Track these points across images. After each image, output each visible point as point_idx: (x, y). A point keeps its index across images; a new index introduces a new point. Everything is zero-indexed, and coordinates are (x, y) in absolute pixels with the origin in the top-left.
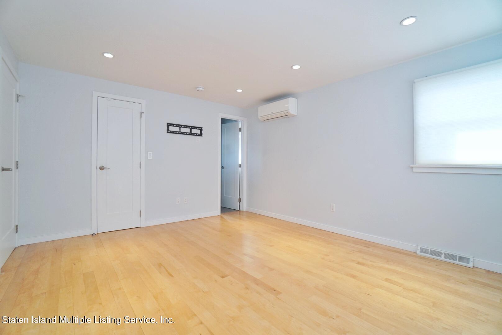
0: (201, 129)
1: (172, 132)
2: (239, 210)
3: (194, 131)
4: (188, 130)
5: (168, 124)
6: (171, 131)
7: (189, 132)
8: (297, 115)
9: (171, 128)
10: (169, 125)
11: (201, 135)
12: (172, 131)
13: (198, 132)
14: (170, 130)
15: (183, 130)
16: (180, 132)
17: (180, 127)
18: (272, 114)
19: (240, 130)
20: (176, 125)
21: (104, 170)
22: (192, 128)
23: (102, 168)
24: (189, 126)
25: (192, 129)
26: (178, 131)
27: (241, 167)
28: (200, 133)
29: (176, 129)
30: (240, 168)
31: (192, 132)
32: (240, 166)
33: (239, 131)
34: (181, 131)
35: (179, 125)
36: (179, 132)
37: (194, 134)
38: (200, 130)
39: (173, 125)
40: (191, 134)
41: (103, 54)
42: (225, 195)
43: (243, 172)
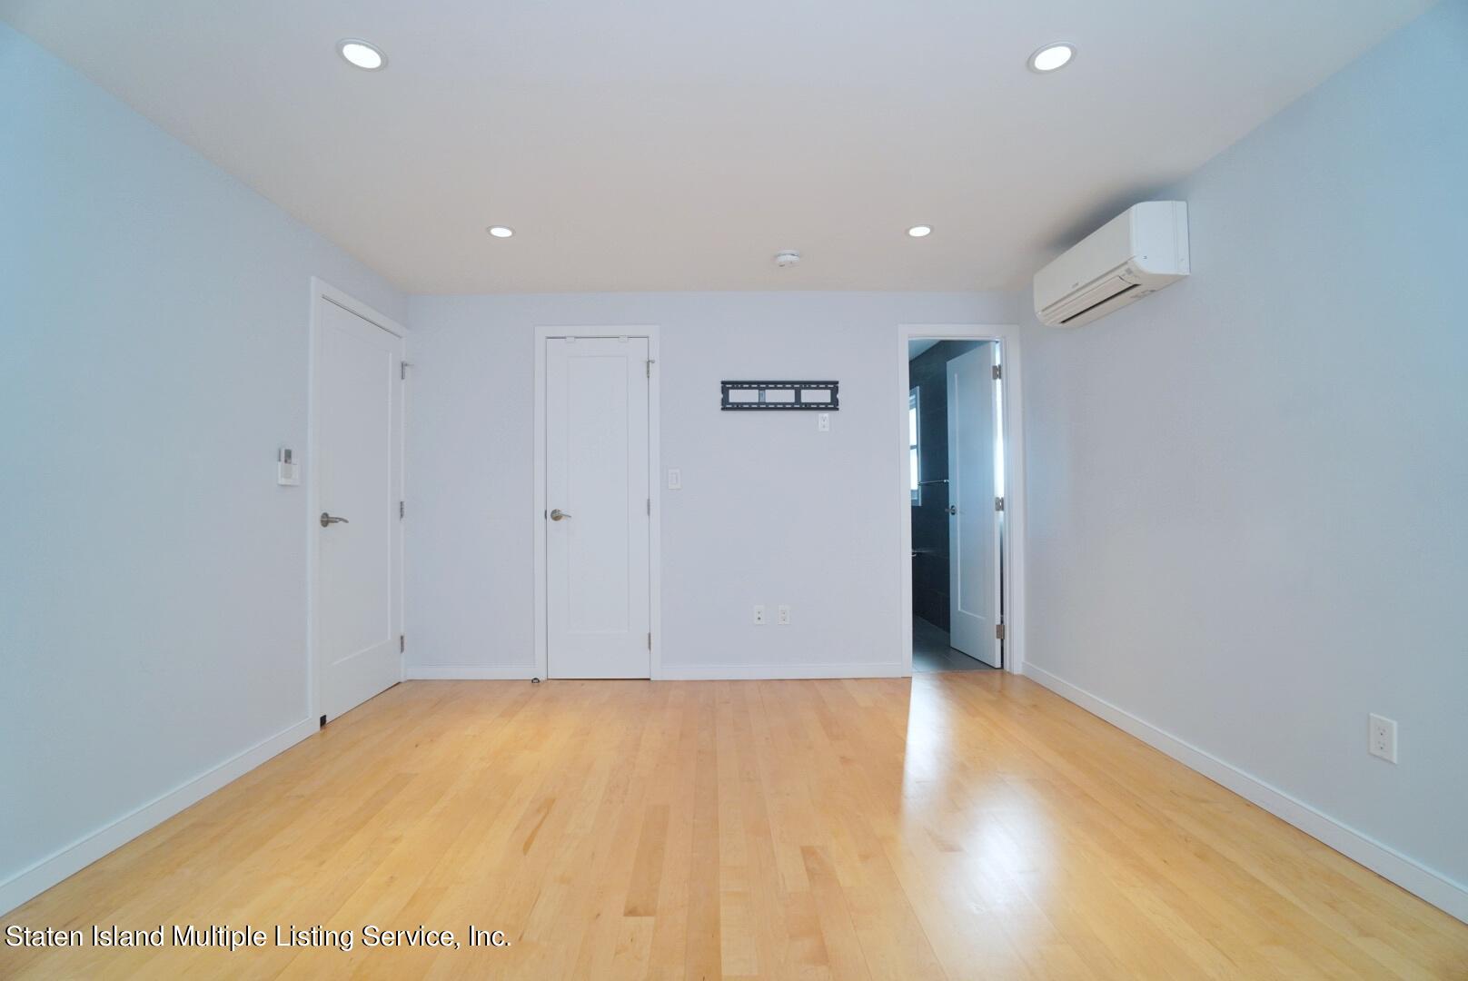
0: (833, 386)
1: (739, 407)
2: (998, 665)
3: (808, 396)
4: (788, 396)
5: (724, 383)
6: (732, 404)
7: (793, 400)
8: (1188, 274)
9: (736, 396)
10: (727, 386)
11: (834, 405)
12: (738, 404)
13: (824, 396)
14: (731, 401)
15: (772, 396)
16: (765, 403)
17: (764, 389)
18: (1078, 290)
19: (997, 372)
20: (749, 385)
21: (562, 520)
22: (801, 388)
23: (556, 516)
24: (793, 383)
25: (803, 392)
26: (757, 401)
27: (1003, 509)
28: (829, 401)
29: (751, 396)
30: (1001, 513)
31: (803, 400)
32: (1000, 505)
33: (995, 378)
34: (767, 401)
35: (759, 383)
36: (759, 404)
37: (808, 407)
38: (829, 391)
39: (738, 385)
40: (799, 406)
41: (488, 229)
42: (959, 609)
43: (1012, 528)
